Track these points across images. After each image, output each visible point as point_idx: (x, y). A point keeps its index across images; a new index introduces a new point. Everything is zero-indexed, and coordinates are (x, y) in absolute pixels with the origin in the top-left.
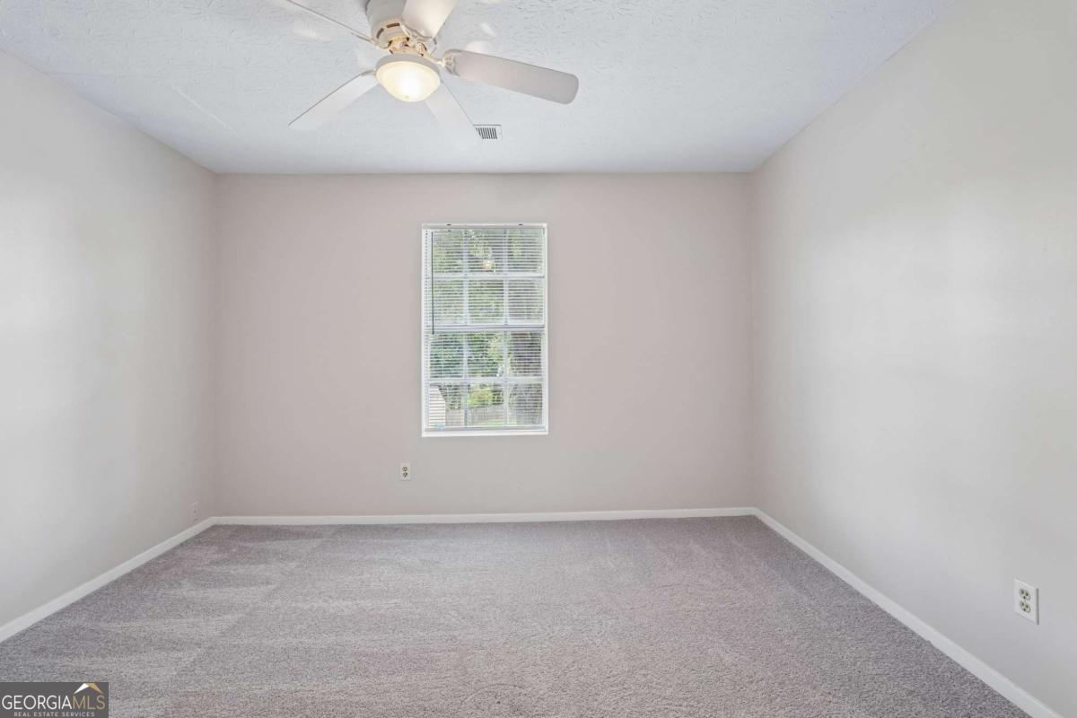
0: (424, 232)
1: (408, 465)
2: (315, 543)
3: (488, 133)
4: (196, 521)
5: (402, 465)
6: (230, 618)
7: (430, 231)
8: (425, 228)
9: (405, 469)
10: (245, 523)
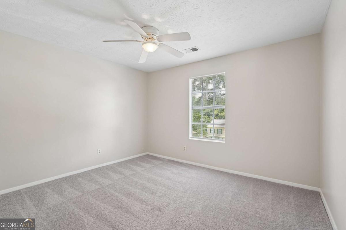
0: (190, 80)
1: (185, 146)
2: (161, 162)
3: (195, 49)
4: (143, 152)
5: (184, 146)
6: (133, 172)
7: (191, 80)
8: (190, 79)
9: (185, 147)
10: (152, 155)
